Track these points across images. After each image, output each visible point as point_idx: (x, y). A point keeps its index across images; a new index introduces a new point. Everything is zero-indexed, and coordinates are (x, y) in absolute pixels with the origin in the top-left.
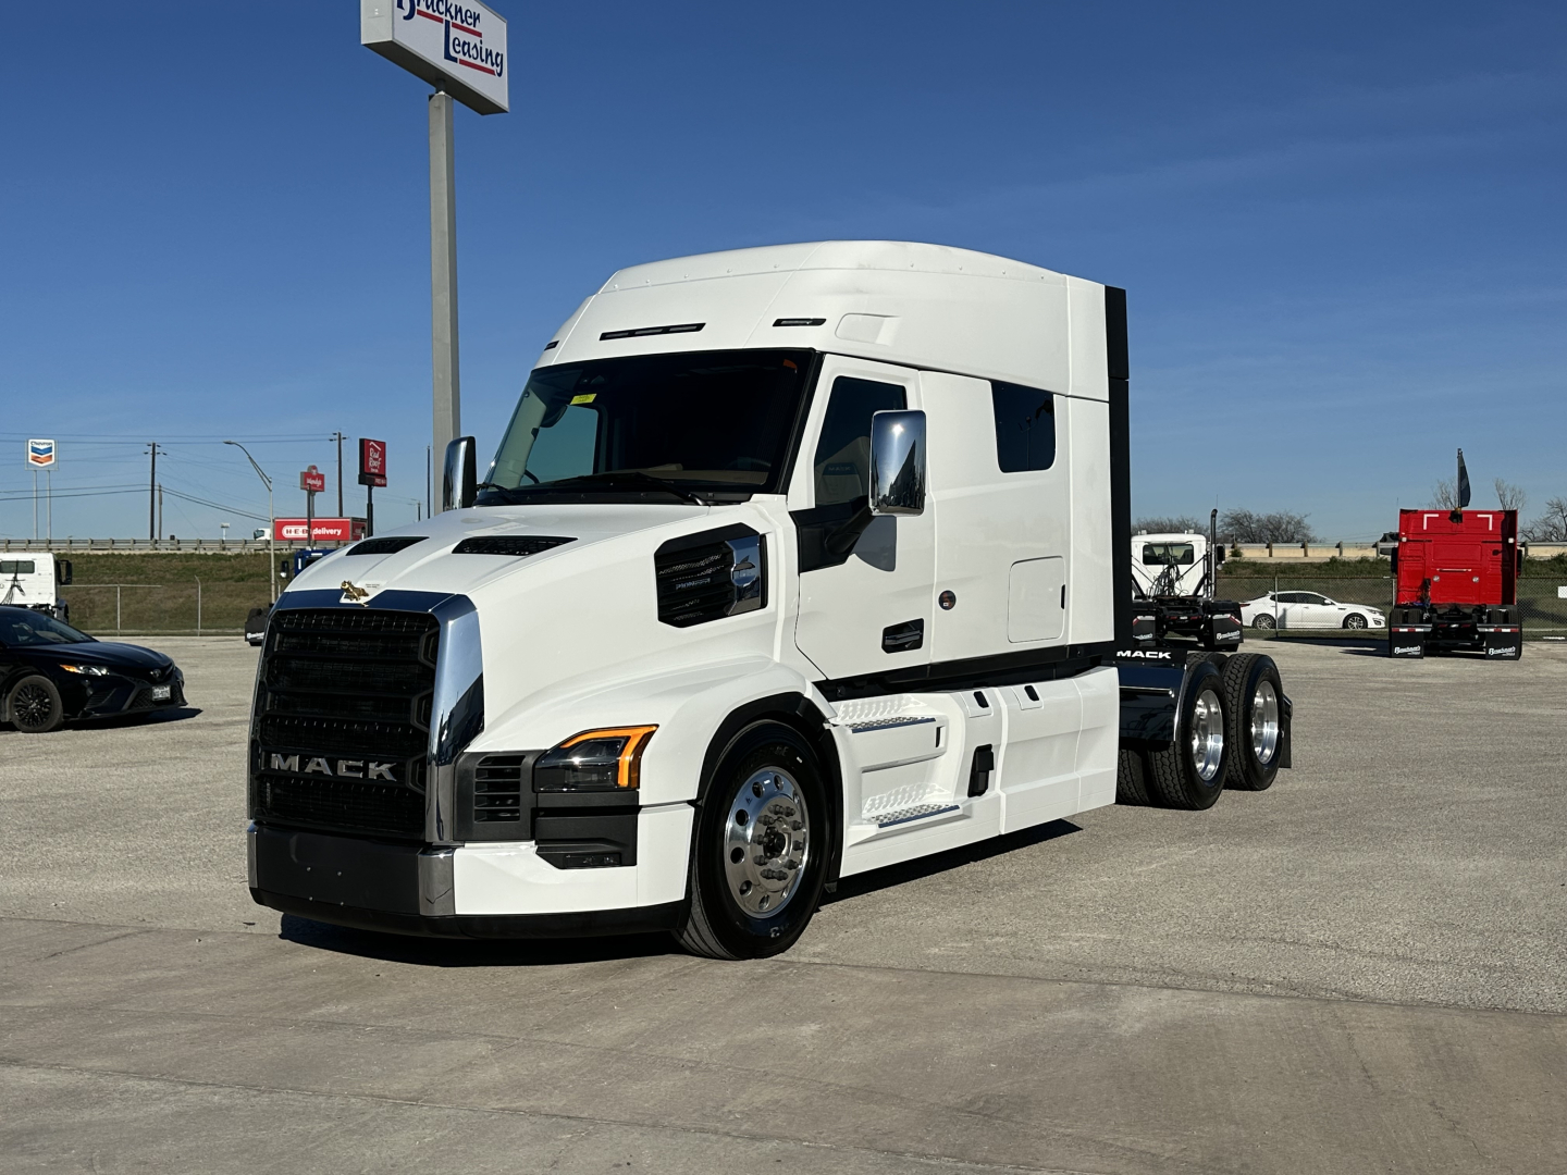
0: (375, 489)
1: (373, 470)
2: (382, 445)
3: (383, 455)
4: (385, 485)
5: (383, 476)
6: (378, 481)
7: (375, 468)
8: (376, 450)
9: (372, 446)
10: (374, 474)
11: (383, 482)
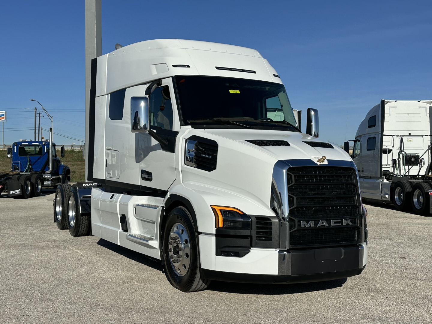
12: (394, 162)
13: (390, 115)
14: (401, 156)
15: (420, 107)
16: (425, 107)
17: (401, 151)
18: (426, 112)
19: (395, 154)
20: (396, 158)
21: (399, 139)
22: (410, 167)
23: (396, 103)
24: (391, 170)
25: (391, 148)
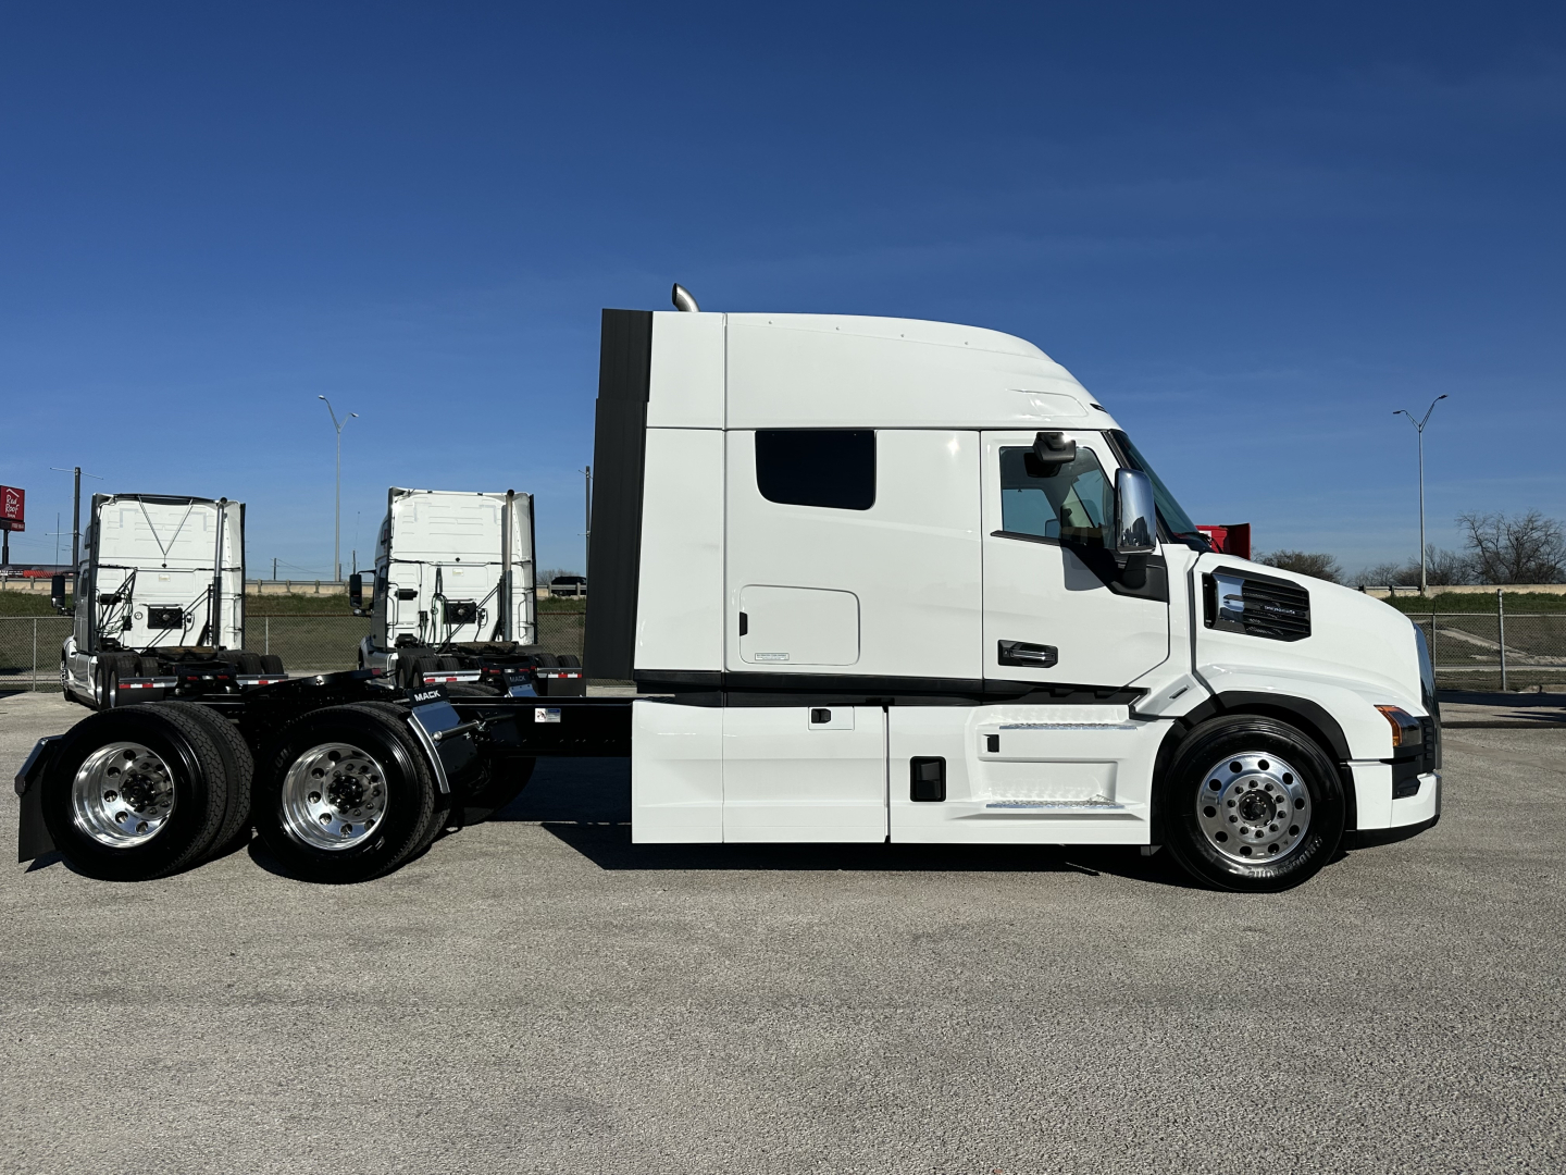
0: (11, 533)
1: (9, 515)
2: (21, 492)
3: (21, 501)
4: (23, 530)
5: (21, 522)
6: (15, 525)
7: (11, 513)
8: (14, 497)
9: (9, 492)
10: (10, 519)
11: (20, 526)
12: (423, 616)
13: (416, 520)
14: (439, 605)
15: (481, 506)
16: (494, 507)
17: (438, 596)
18: (495, 516)
19: (425, 601)
20: (427, 608)
21: (434, 569)
22: (454, 626)
23: (430, 495)
24: (416, 633)
25: (416, 588)
